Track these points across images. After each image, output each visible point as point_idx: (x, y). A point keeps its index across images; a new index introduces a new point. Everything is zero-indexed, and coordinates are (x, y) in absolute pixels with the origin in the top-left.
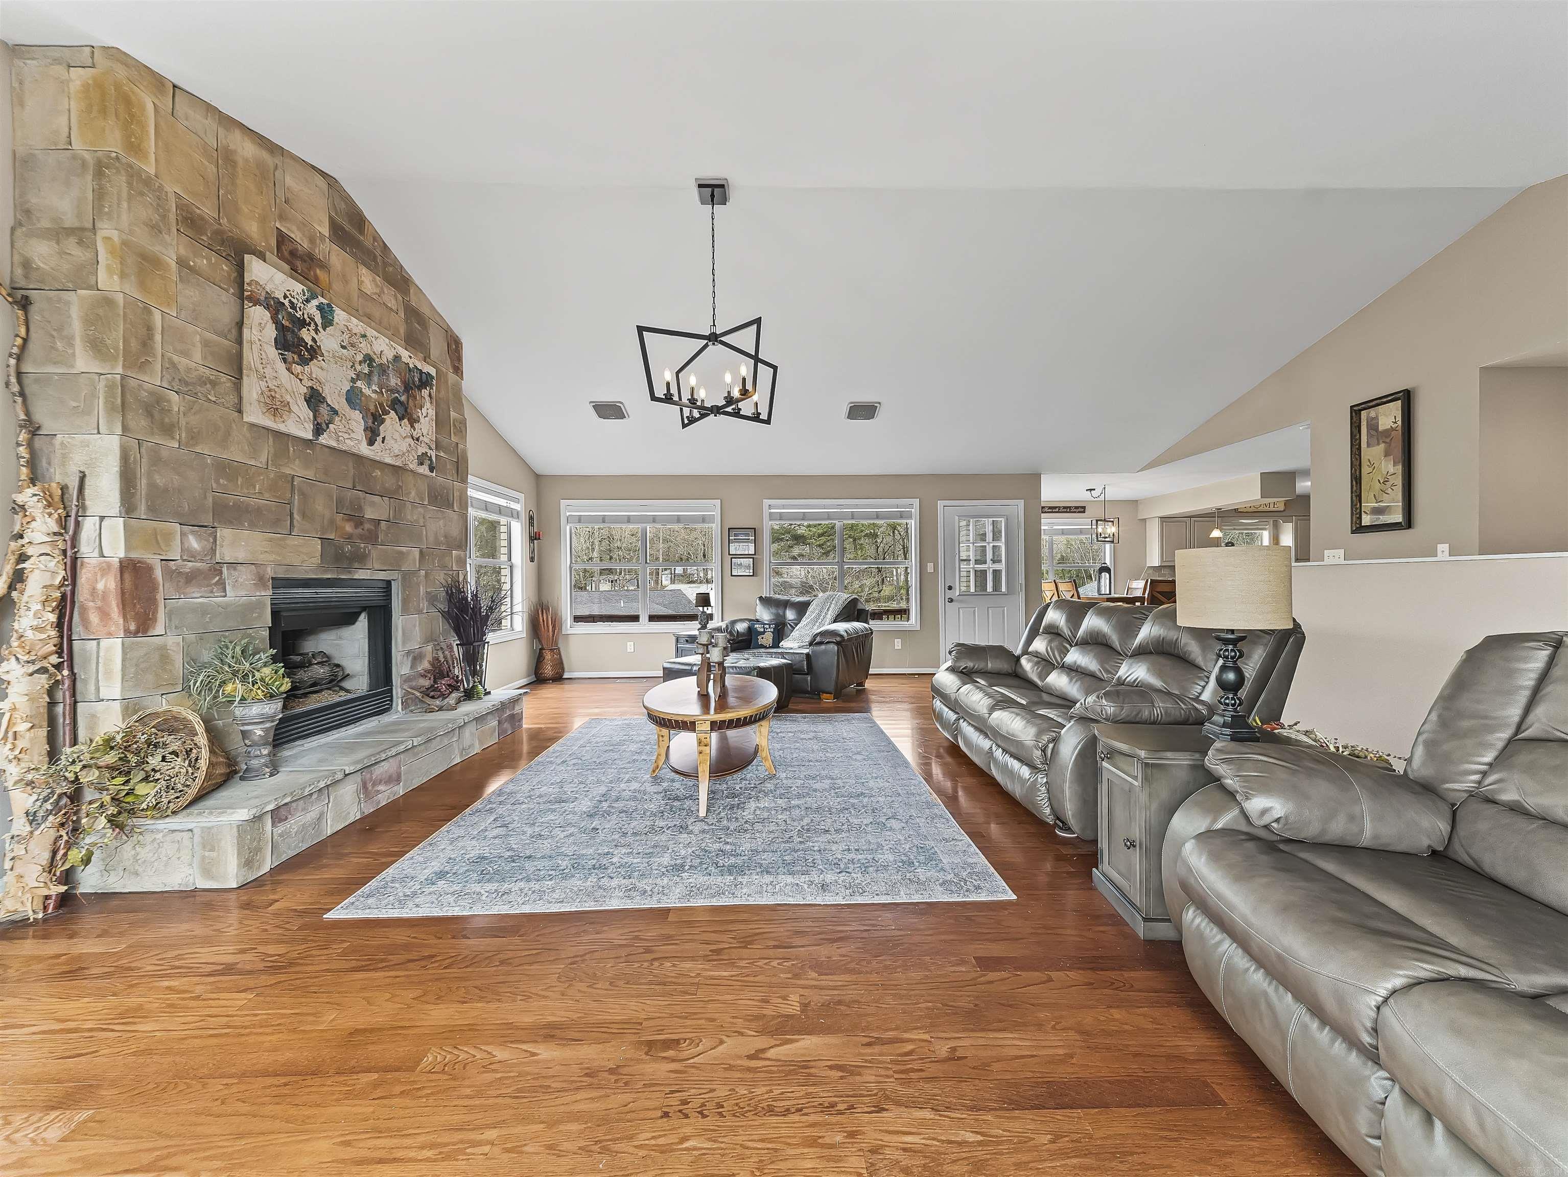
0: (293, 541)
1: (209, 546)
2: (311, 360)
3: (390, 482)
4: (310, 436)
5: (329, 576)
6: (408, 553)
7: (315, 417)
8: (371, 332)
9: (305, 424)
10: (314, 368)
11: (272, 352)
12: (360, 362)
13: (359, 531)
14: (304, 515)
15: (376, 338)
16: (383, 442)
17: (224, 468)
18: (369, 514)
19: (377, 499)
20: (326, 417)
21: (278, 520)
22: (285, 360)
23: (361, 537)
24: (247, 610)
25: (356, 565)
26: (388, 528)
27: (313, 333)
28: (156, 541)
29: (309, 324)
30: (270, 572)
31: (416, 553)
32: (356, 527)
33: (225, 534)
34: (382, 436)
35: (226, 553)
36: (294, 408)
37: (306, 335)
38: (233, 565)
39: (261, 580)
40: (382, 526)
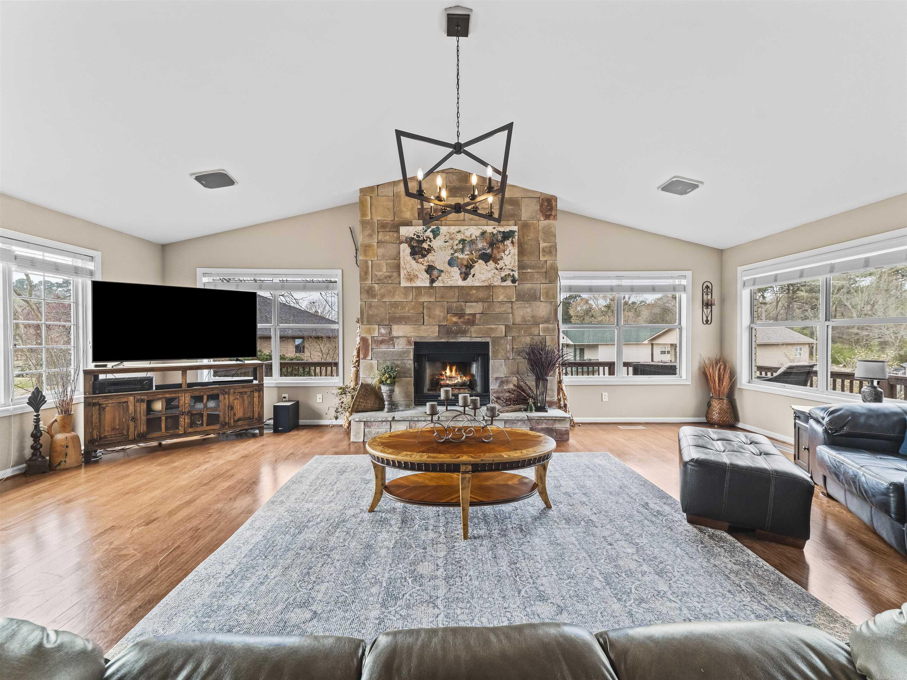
0: (423, 327)
1: (388, 331)
2: (428, 254)
3: (482, 294)
4: (428, 285)
5: (443, 340)
6: (497, 328)
7: (430, 277)
8: (462, 228)
9: (426, 281)
10: (430, 257)
11: (409, 258)
12: (457, 245)
13: (462, 320)
14: (429, 316)
15: (467, 229)
16: (473, 277)
17: (395, 305)
18: (468, 311)
19: (474, 304)
20: (436, 275)
21: (417, 320)
22: (415, 259)
23: (463, 323)
24: (402, 354)
25: (460, 335)
26: (481, 317)
27: (429, 243)
28: (369, 331)
29: (427, 240)
30: (413, 340)
31: (503, 327)
32: (460, 318)
33: (395, 327)
34: (472, 274)
35: (395, 334)
36: (420, 276)
37: (425, 245)
38: (398, 337)
39: (409, 342)
40: (478, 316)
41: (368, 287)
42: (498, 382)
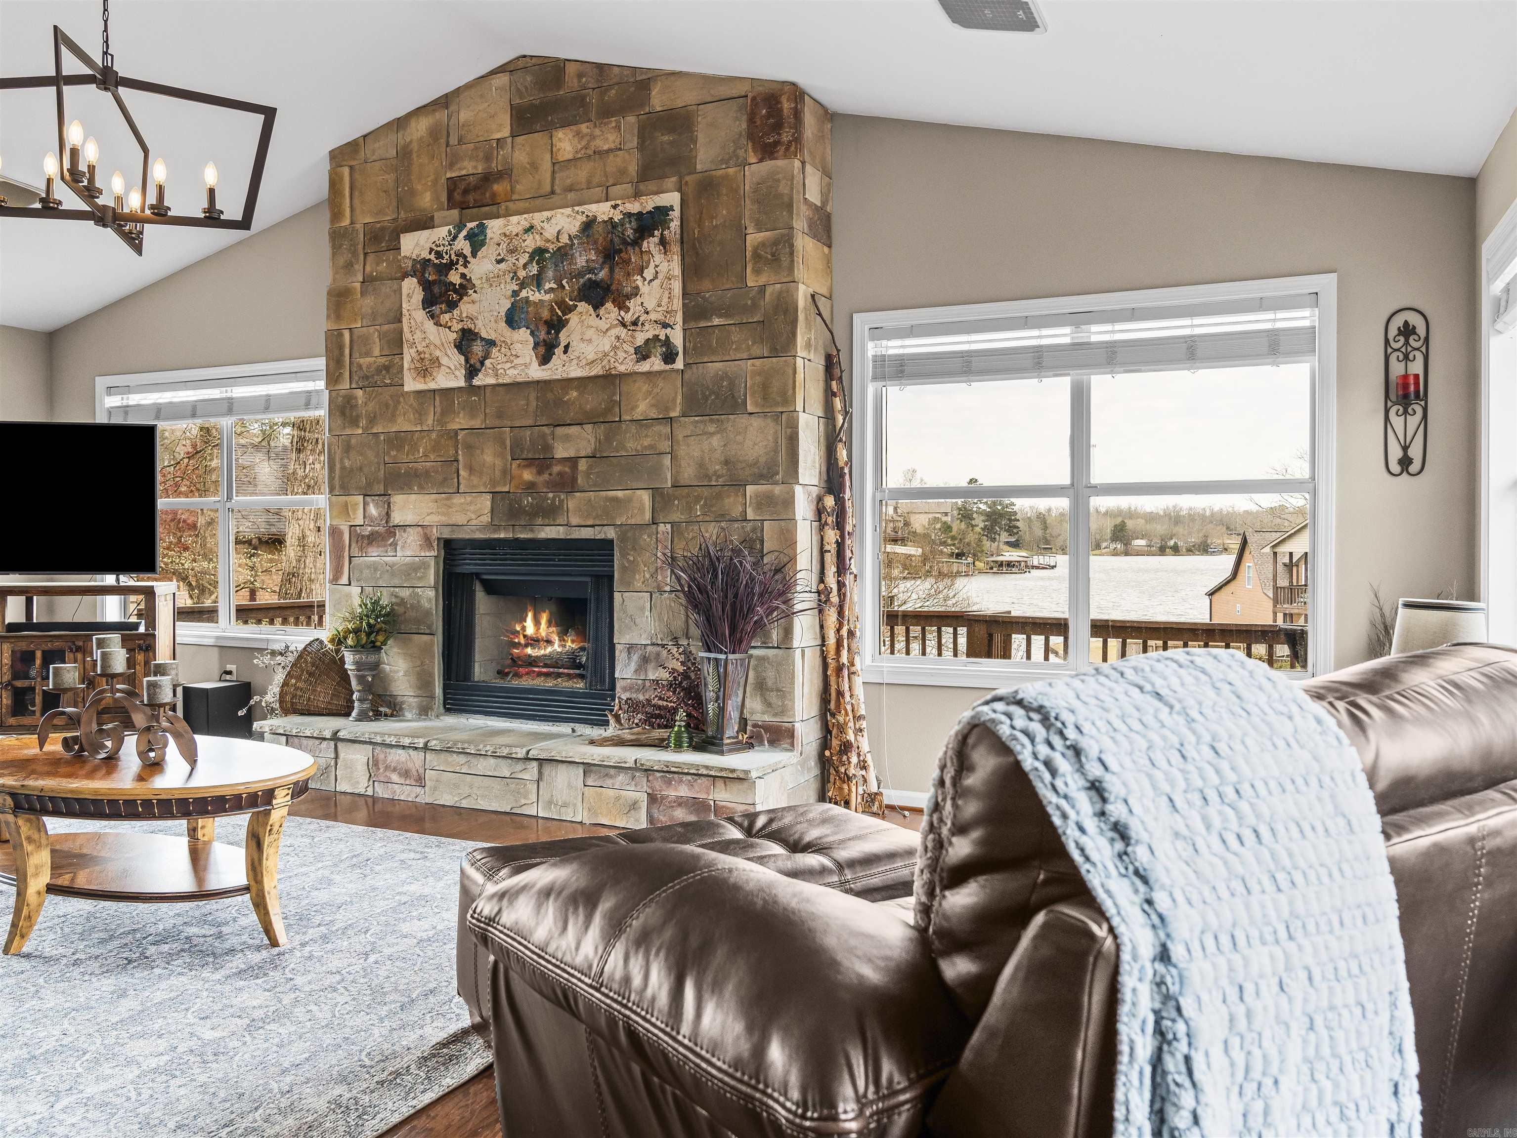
0: (458, 500)
1: (384, 513)
2: (461, 299)
3: (592, 401)
4: (462, 383)
5: (502, 536)
6: (629, 500)
7: (467, 361)
8: (537, 218)
9: (457, 373)
10: (465, 308)
11: (420, 315)
12: (525, 266)
13: (546, 476)
14: (471, 469)
15: (549, 219)
16: (565, 352)
17: (398, 440)
18: (561, 452)
19: (574, 430)
20: (480, 354)
21: (445, 479)
22: (432, 317)
23: (547, 483)
24: (414, 569)
25: (539, 521)
26: (590, 467)
27: (462, 270)
28: (345, 511)
29: (457, 263)
30: (435, 533)
31: (645, 497)
32: (540, 473)
33: (398, 499)
34: (563, 345)
35: (397, 518)
36: (444, 361)
37: (454, 278)
38: (404, 527)
39: (427, 541)
40: (583, 465)
41: (344, 397)
42: (635, 657)
